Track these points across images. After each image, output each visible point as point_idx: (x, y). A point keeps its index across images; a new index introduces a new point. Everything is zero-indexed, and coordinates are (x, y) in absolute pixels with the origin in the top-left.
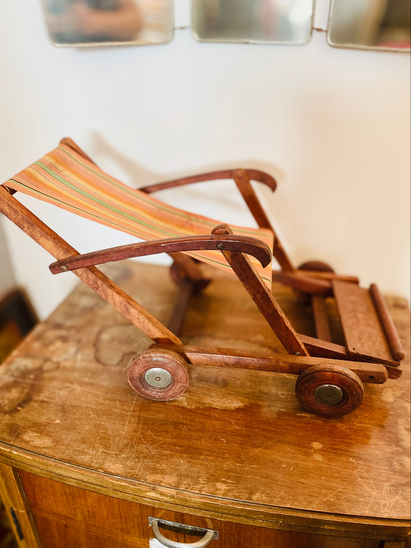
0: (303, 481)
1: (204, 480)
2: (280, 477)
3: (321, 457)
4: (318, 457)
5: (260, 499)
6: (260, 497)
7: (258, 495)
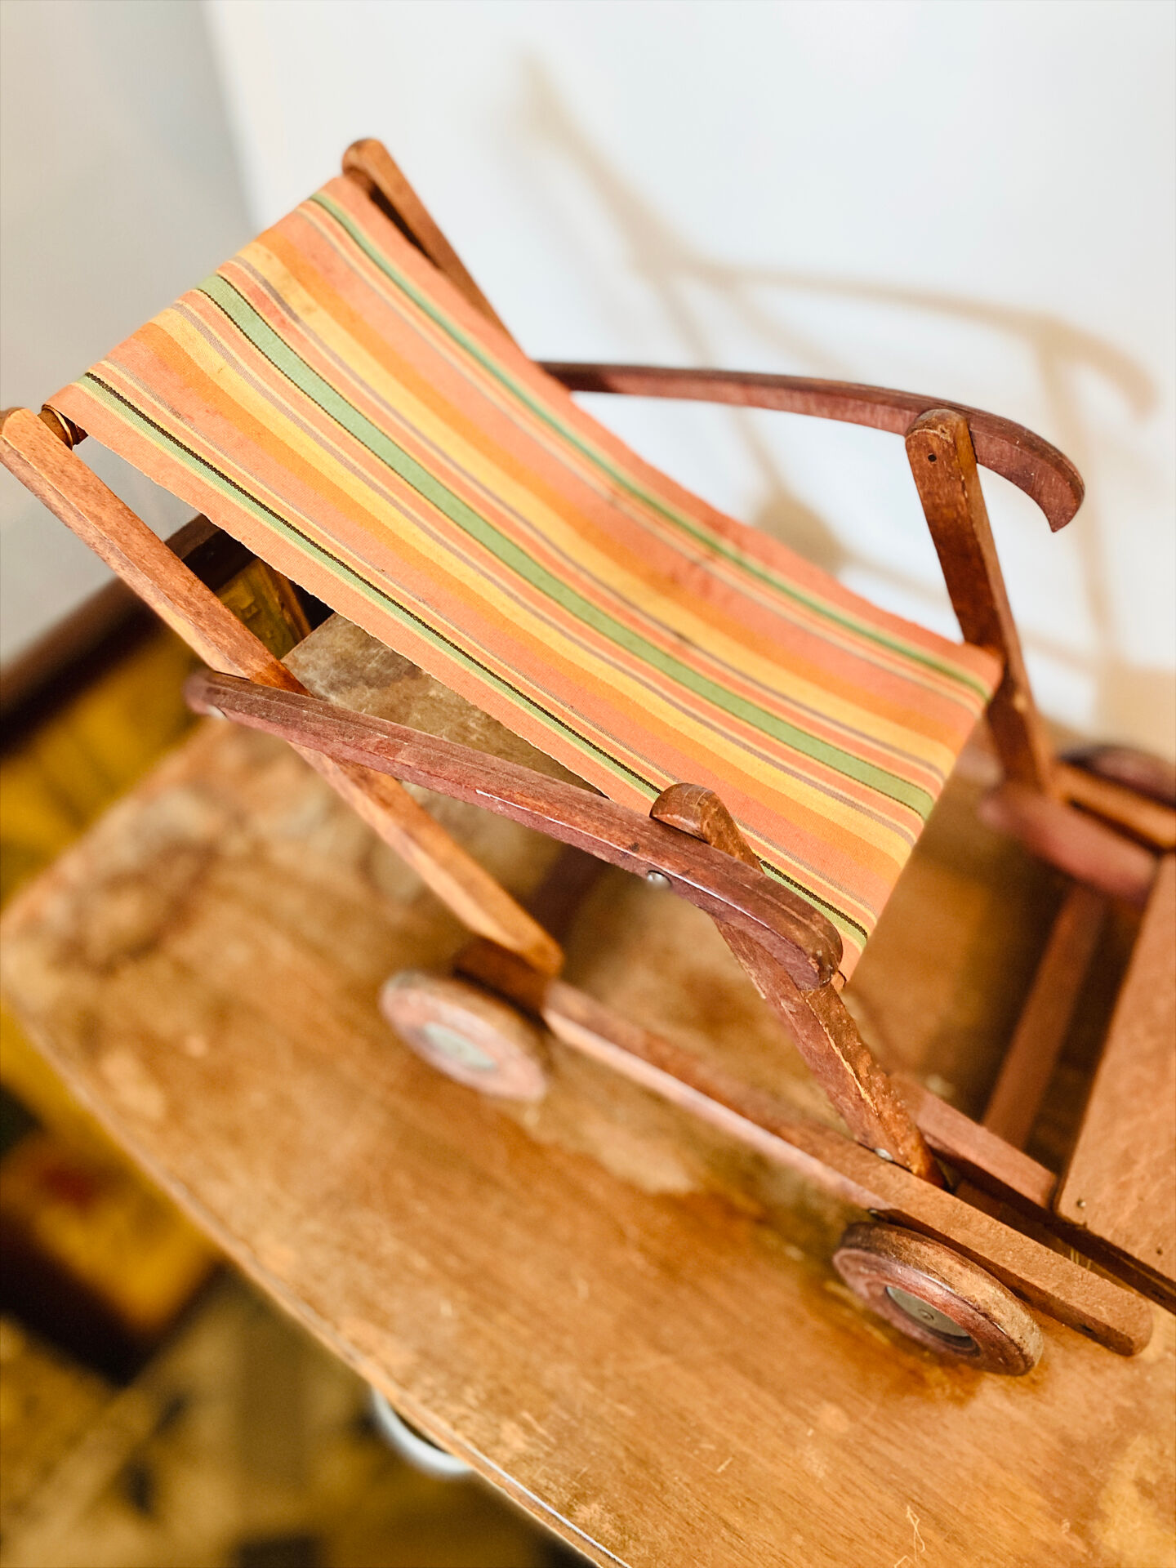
0: (736, 1520)
1: (477, 1398)
2: (680, 1480)
3: (825, 1466)
4: (816, 1462)
5: (596, 1525)
6: (597, 1517)
7: (595, 1512)
